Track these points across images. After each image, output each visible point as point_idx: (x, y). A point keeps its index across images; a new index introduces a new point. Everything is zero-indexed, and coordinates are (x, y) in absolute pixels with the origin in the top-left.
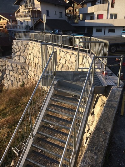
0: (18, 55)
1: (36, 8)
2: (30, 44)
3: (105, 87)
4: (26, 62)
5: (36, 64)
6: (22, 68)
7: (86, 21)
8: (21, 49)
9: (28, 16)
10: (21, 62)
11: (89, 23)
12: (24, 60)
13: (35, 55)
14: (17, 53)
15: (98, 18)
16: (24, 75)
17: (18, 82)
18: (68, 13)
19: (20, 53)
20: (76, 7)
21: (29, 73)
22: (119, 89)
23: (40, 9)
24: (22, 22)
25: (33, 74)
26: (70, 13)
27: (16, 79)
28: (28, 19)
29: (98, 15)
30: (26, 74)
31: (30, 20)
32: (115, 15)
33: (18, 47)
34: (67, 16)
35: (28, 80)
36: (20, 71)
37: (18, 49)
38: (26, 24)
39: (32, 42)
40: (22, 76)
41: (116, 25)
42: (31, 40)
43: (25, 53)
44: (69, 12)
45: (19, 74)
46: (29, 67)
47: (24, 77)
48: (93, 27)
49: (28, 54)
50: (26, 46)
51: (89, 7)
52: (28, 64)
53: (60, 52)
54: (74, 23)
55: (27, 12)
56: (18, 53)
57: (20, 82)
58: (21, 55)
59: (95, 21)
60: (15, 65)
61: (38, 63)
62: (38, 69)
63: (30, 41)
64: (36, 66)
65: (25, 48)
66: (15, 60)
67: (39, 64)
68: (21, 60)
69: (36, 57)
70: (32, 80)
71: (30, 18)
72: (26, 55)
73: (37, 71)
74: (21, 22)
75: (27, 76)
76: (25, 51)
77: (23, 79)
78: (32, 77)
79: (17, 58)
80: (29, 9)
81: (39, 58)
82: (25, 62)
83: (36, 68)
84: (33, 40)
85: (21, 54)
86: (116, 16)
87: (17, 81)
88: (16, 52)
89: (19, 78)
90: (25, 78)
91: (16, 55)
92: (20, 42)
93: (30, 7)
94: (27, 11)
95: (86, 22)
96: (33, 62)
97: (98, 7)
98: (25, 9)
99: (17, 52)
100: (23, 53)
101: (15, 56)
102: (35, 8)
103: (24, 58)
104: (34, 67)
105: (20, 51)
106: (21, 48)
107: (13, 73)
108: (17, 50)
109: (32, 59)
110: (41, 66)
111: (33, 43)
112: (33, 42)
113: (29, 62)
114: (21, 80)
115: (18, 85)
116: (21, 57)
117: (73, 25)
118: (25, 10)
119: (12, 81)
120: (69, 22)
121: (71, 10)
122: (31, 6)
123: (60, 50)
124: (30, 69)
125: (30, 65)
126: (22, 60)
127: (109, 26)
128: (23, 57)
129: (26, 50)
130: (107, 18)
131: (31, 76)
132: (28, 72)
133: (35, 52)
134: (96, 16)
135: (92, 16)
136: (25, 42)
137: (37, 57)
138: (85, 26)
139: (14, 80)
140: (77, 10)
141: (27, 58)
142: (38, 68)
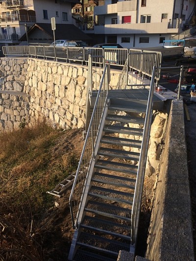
0: (9, 81)
1: (27, 7)
2: (29, 62)
3: (164, 101)
4: (24, 91)
5: (42, 92)
6: (18, 100)
7: (106, 26)
8: (14, 71)
9: (14, 19)
10: (15, 90)
11: (110, 29)
12: (21, 88)
13: (40, 78)
14: (8, 77)
15: (123, 22)
16: (23, 110)
17: (12, 122)
18: (74, 14)
19: (13, 77)
20: (87, 4)
21: (30, 107)
22: (179, 101)
23: (33, 7)
24: (5, 29)
25: (38, 108)
26: (78, 13)
27: (9, 118)
28: (16, 24)
29: (123, 17)
30: (25, 109)
31: (18, 26)
32: (147, 16)
33: (9, 68)
34: (74, 18)
35: (29, 117)
36: (16, 104)
37: (10, 70)
38: (11, 32)
39: (32, 60)
40: (19, 112)
41: (150, 31)
42: (30, 56)
43: (21, 76)
44: (76, 11)
45: (15, 109)
46: (29, 98)
47: (22, 113)
48: (116, 34)
49: (27, 77)
50: (22, 66)
51: (108, 5)
52: (29, 93)
53: (83, 71)
54: (88, 29)
55: (11, 13)
56: (10, 78)
57: (16, 121)
58: (15, 80)
59: (120, 26)
60: (7, 95)
61: (46, 90)
62: (47, 99)
63: (29, 58)
64: (43, 95)
65: (21, 68)
66: (5, 88)
67: (47, 92)
68: (15, 88)
69: (42, 81)
70: (37, 116)
71: (17, 23)
72: (23, 79)
73: (45, 102)
74: (3, 28)
75: (28, 111)
76: (21, 74)
77: (21, 117)
78: (36, 112)
79: (8, 85)
80: (15, 7)
81: (47, 82)
82: (22, 91)
83: (44, 98)
84: (33, 57)
85: (16, 78)
86: (149, 18)
87: (12, 119)
88: (5, 75)
89: (15, 116)
90: (25, 114)
91: (7, 81)
92: (12, 61)
93: (15, 4)
94: (11, 11)
95: (107, 28)
96: (36, 90)
97: (123, 5)
98: (8, 8)
99: (7, 75)
100: (19, 76)
101: (5, 83)
102: (24, 7)
103: (20, 85)
104: (39, 97)
105: (12, 74)
106: (15, 69)
107: (4, 108)
108: (8, 73)
109: (35, 85)
110: (51, 94)
111: (34, 61)
112: (34, 59)
113: (30, 90)
114: (18, 118)
115: (13, 125)
116: (15, 83)
117: (86, 32)
118: (8, 10)
119: (4, 121)
120: (79, 28)
121: (79, 9)
122: (18, 3)
123: (83, 69)
124: (32, 100)
125: (31, 94)
126: (17, 88)
127: (140, 33)
128: (19, 83)
129: (23, 72)
130: (137, 22)
131: (34, 112)
132: (28, 106)
133: (40, 74)
134: (121, 19)
135: (114, 18)
136: (20, 60)
137: (44, 81)
138: (106, 33)
139: (5, 119)
140: (89, 9)
141: (26, 84)
142: (48, 97)
